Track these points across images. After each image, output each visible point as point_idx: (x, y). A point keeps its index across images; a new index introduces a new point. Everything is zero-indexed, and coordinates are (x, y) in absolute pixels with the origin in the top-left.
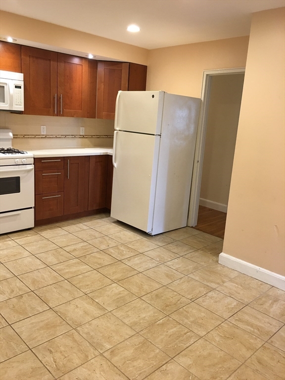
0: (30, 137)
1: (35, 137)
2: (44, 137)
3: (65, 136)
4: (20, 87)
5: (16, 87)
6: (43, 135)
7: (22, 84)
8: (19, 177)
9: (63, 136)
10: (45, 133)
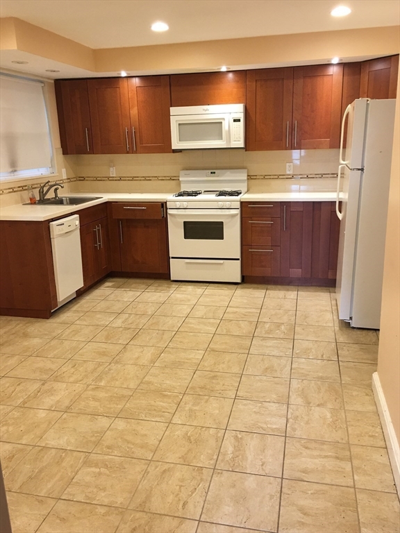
0: (272, 177)
1: (278, 177)
2: (289, 177)
3: (322, 176)
4: (239, 120)
5: (235, 121)
6: (289, 175)
7: (241, 116)
8: (222, 222)
9: (317, 176)
10: (291, 172)
